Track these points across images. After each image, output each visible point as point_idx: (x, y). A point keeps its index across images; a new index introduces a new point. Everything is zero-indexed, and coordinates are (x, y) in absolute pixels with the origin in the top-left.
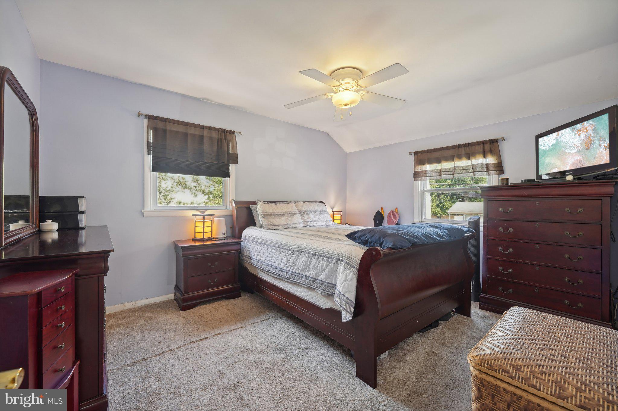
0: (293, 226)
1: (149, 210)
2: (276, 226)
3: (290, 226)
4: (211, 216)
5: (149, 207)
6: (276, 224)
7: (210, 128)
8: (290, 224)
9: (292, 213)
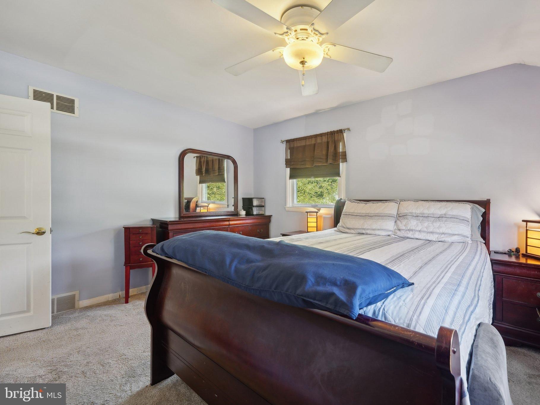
0: (368, 232)
1: (289, 206)
2: (348, 229)
3: (364, 232)
4: (316, 213)
5: (289, 204)
6: (349, 226)
7: (321, 135)
8: (364, 229)
9: (377, 216)
